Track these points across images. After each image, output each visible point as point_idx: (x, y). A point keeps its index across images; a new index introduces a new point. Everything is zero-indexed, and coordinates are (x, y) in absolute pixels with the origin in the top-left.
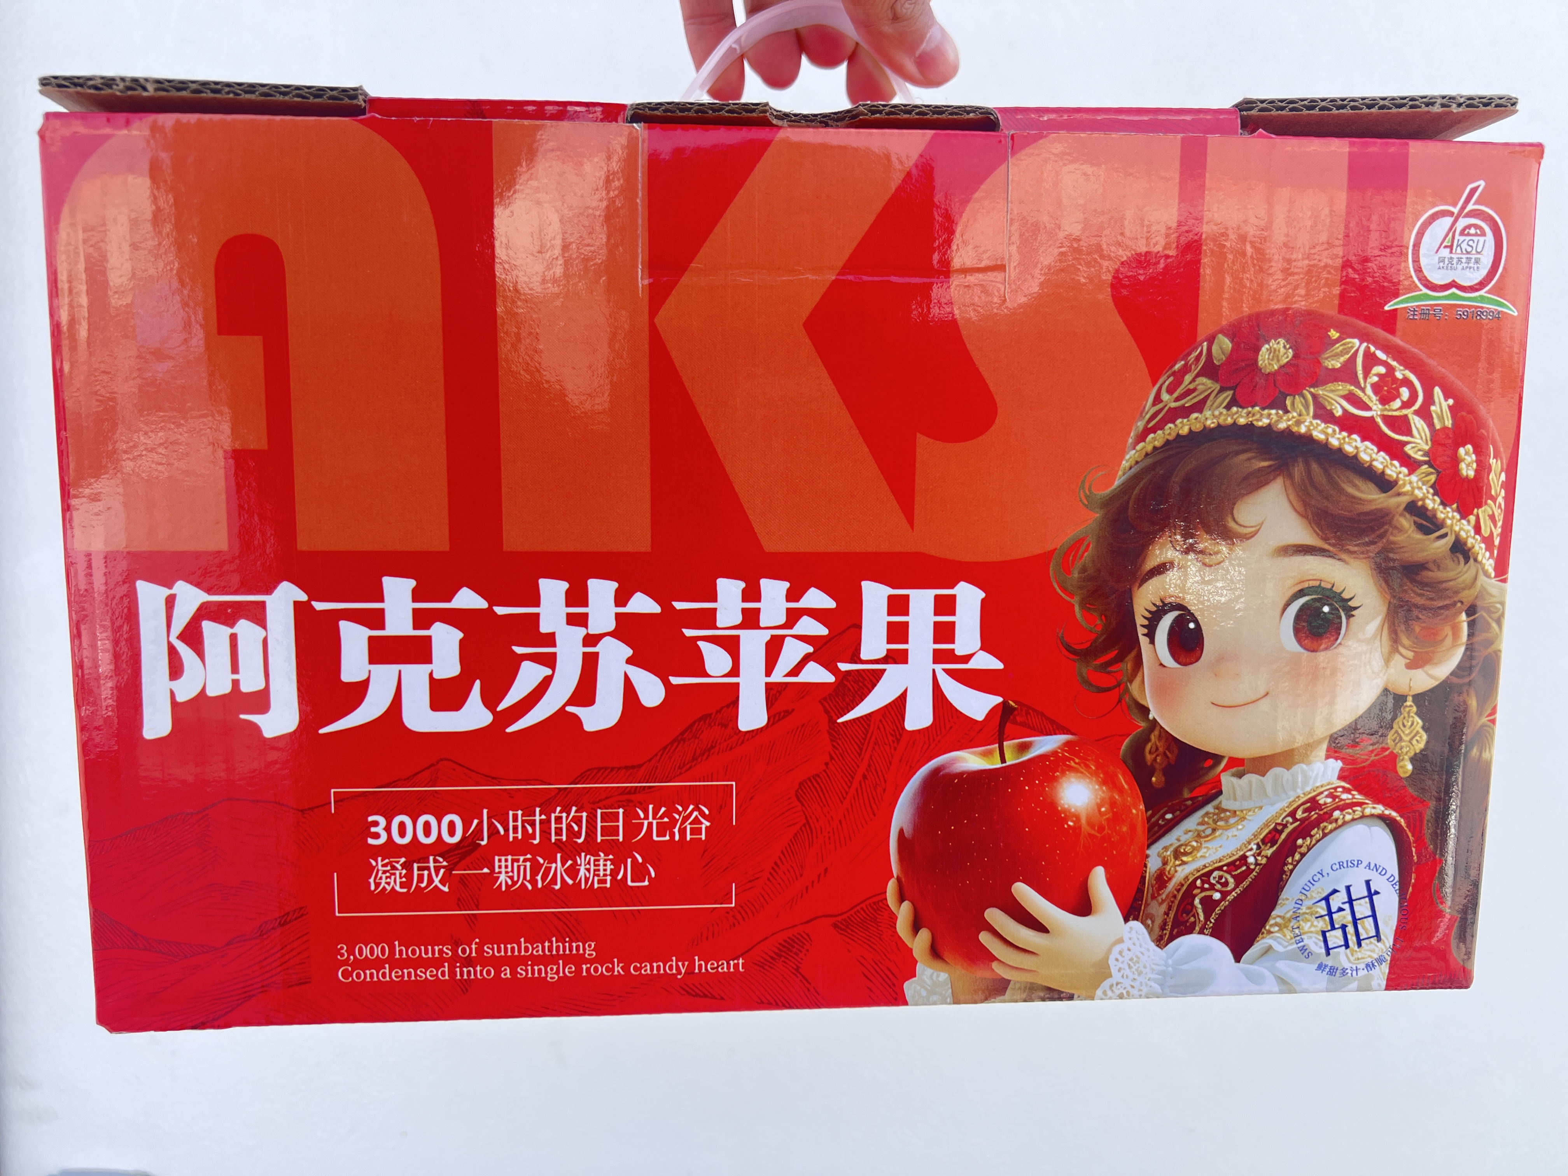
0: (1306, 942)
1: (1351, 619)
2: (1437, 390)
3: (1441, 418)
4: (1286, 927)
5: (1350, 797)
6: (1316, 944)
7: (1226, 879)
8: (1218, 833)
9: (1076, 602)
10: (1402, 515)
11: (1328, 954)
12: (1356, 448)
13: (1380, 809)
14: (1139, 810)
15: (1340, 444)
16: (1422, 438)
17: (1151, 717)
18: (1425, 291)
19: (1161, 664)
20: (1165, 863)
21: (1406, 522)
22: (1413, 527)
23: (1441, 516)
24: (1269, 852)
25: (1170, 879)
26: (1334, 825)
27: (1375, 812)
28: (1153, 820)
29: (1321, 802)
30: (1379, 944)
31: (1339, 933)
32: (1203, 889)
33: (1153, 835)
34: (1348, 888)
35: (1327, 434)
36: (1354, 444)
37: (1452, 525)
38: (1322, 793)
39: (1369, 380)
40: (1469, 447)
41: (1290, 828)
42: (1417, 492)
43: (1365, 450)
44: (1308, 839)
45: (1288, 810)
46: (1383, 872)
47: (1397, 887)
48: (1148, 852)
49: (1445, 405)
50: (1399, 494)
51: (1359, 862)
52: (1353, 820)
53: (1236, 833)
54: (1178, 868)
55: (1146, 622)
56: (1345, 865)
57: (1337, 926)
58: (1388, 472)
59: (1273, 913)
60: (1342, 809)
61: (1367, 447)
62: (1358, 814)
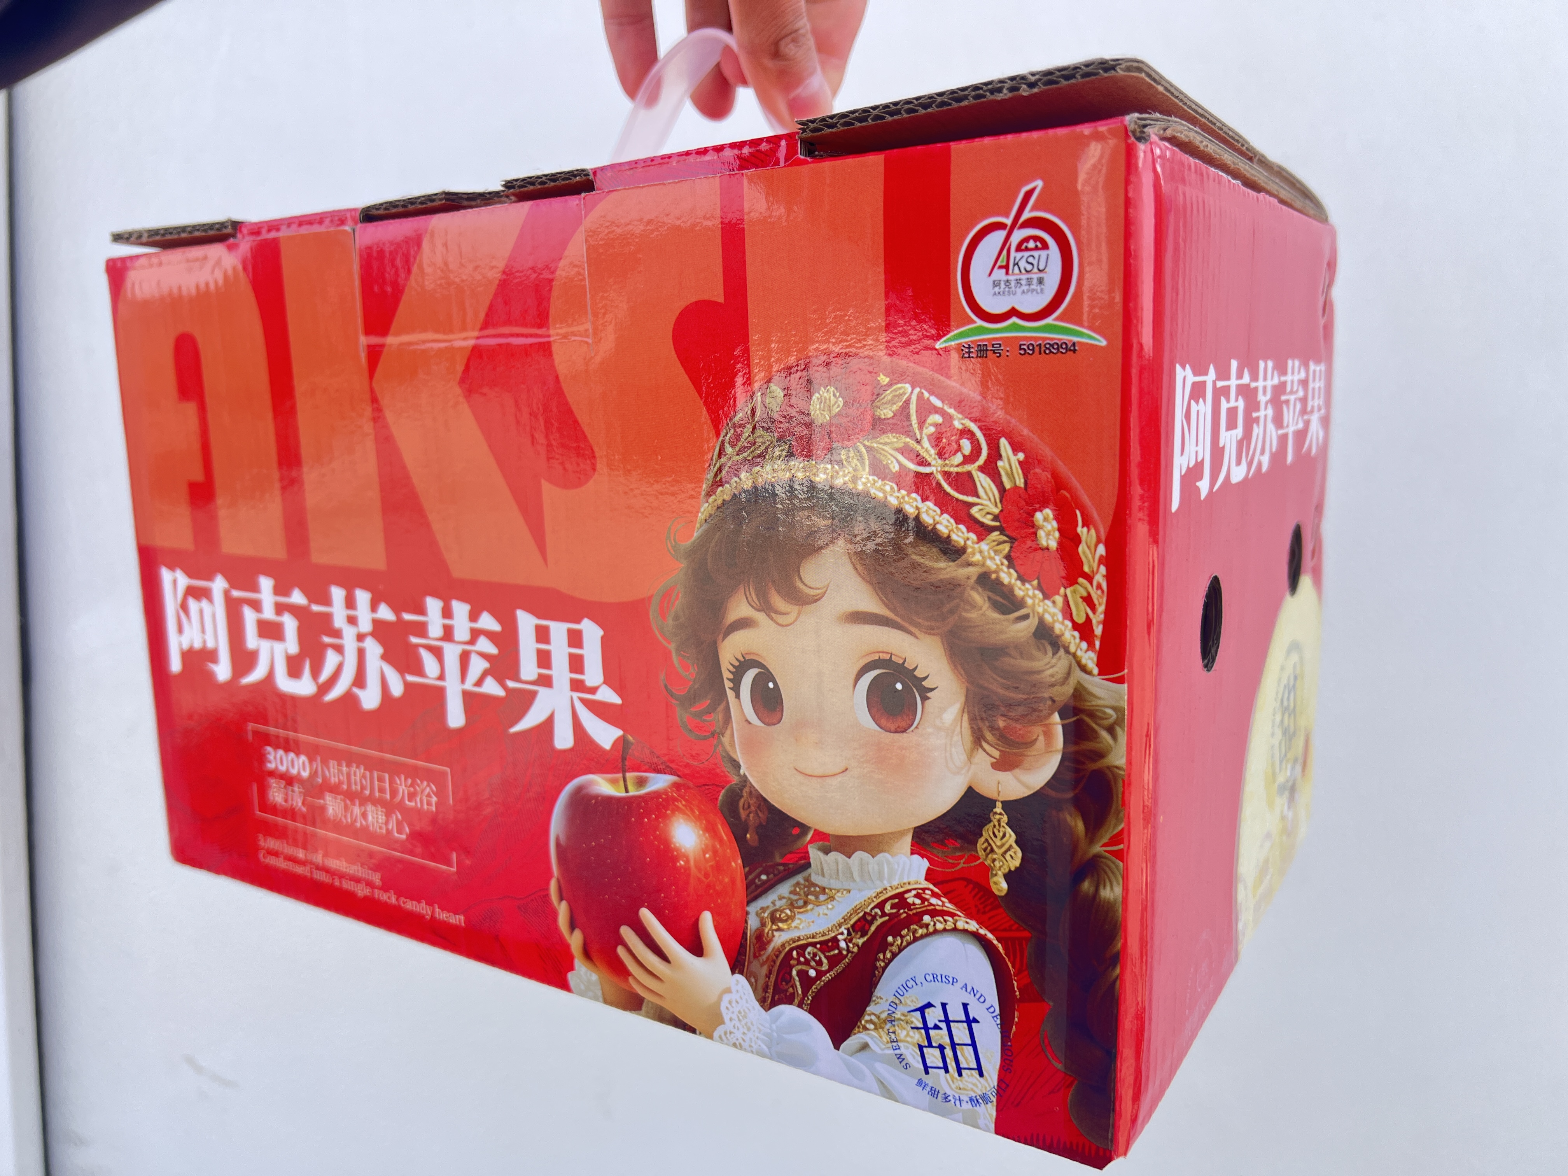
0: (902, 1050)
1: (927, 702)
2: (1004, 443)
3: (1011, 476)
4: (882, 1028)
5: (940, 903)
6: (914, 1057)
7: (820, 958)
8: (810, 907)
9: (672, 647)
10: (973, 588)
11: (927, 1072)
12: (917, 508)
13: (973, 926)
14: (737, 863)
15: (900, 503)
16: (990, 500)
17: (742, 772)
18: (980, 323)
19: (747, 721)
20: (763, 924)
21: (978, 597)
22: (987, 604)
23: (1019, 593)
24: (860, 941)
25: (769, 942)
26: (924, 931)
27: (967, 927)
28: (751, 877)
29: (910, 901)
30: (981, 1079)
31: (937, 1052)
32: (799, 963)
33: (752, 892)
34: (944, 1005)
35: (884, 492)
36: (915, 504)
37: (1034, 605)
38: (909, 891)
39: (925, 431)
40: (1048, 512)
41: (880, 921)
42: (989, 563)
43: (927, 511)
44: (899, 938)
45: (877, 901)
46: (982, 999)
47: (999, 1022)
48: (748, 909)
49: (1014, 460)
50: (969, 564)
51: (954, 981)
52: (945, 930)
53: (826, 911)
54: (776, 933)
55: (731, 676)
56: (939, 978)
57: (934, 1044)
58: (954, 537)
59: (868, 1009)
60: (934, 913)
61: (929, 508)
62: (950, 925)
